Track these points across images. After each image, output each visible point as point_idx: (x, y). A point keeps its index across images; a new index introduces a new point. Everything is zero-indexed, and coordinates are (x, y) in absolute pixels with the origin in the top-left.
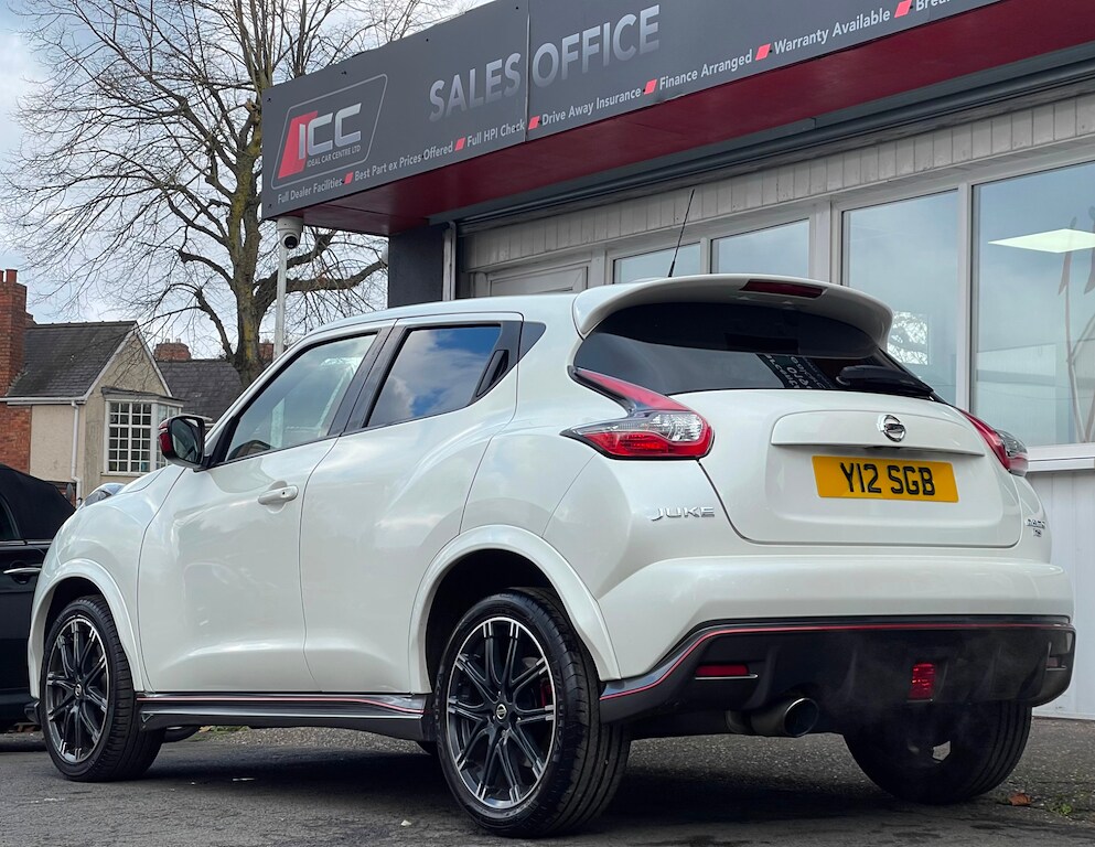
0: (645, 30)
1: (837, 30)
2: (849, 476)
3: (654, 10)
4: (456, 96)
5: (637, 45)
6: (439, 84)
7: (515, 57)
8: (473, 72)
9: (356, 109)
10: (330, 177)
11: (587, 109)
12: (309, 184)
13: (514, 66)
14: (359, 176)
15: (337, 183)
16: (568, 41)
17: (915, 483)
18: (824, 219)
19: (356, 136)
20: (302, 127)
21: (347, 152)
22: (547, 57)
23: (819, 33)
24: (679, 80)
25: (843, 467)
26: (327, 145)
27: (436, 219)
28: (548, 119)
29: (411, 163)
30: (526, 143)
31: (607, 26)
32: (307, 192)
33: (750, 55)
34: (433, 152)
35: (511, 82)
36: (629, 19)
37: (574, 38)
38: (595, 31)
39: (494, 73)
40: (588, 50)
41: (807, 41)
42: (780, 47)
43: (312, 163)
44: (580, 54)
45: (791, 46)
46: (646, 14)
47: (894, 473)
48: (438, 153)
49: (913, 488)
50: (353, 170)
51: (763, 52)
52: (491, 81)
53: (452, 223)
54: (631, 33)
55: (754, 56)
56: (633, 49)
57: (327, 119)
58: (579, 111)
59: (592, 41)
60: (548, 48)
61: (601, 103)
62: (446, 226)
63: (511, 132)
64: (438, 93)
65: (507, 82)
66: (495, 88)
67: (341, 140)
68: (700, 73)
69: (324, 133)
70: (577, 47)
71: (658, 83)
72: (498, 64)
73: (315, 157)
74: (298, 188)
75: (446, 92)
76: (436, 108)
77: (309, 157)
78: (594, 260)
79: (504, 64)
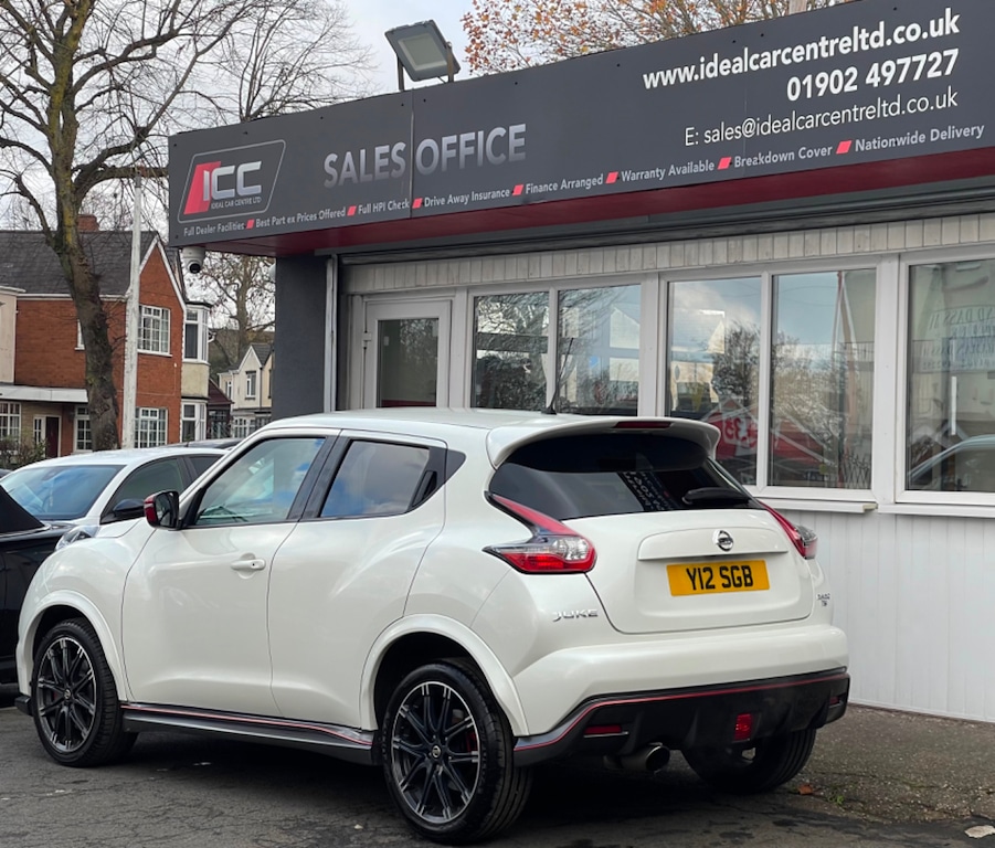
0: (514, 143)
1: (672, 171)
2: (693, 579)
3: (521, 128)
4: (348, 169)
5: (507, 154)
6: (333, 157)
7: (400, 146)
8: (363, 152)
9: (256, 166)
10: (233, 220)
11: (464, 199)
12: (214, 223)
13: (399, 153)
14: (260, 223)
15: (240, 226)
16: (446, 140)
17: (739, 578)
18: (652, 285)
19: (257, 189)
20: (206, 173)
21: (249, 201)
22: (428, 150)
23: (657, 171)
24: (542, 188)
25: (688, 571)
26: (230, 193)
27: (319, 252)
28: (429, 202)
29: (306, 219)
30: (411, 218)
31: (481, 134)
32: (211, 230)
33: (601, 178)
34: (327, 214)
35: (398, 167)
36: (500, 131)
37: (453, 139)
38: (471, 136)
39: (383, 156)
40: (465, 151)
41: (648, 175)
42: (626, 176)
43: (215, 206)
44: (458, 153)
45: (635, 177)
46: (515, 129)
47: (724, 573)
48: (332, 215)
49: (737, 582)
50: (255, 217)
51: (612, 178)
52: (379, 162)
53: (335, 256)
54: (501, 143)
55: (605, 180)
56: (503, 156)
57: (230, 170)
58: (457, 200)
59: (468, 144)
60: (429, 142)
61: (476, 197)
62: (330, 257)
63: (398, 207)
64: (332, 164)
65: (393, 165)
66: (382, 169)
67: (243, 190)
68: (559, 186)
69: (227, 182)
70: (455, 146)
71: (525, 187)
72: (385, 149)
73: (218, 201)
74: (203, 225)
75: (338, 165)
76: (330, 177)
77: (212, 200)
78: (458, 295)
79: (391, 149)
